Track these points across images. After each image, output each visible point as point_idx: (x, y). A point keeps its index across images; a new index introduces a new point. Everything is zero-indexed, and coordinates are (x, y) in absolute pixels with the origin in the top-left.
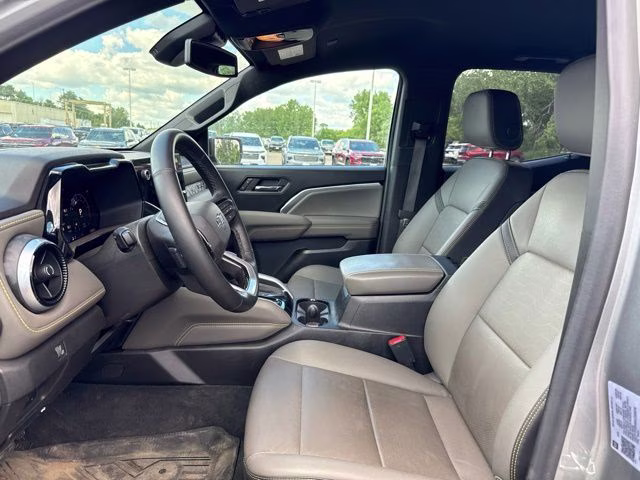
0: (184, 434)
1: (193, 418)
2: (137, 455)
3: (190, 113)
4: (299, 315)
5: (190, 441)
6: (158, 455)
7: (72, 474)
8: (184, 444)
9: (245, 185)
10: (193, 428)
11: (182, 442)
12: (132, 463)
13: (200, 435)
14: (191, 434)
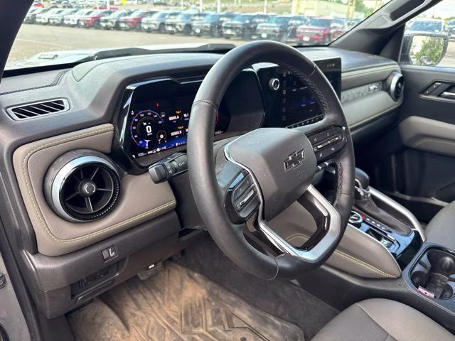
0: (272, 318)
1: (283, 310)
2: (238, 312)
3: (387, 9)
4: (418, 268)
5: (275, 327)
6: (250, 321)
7: (199, 299)
8: (269, 326)
9: (431, 89)
10: (280, 318)
11: (268, 323)
12: (230, 317)
13: (283, 327)
14: (277, 322)
